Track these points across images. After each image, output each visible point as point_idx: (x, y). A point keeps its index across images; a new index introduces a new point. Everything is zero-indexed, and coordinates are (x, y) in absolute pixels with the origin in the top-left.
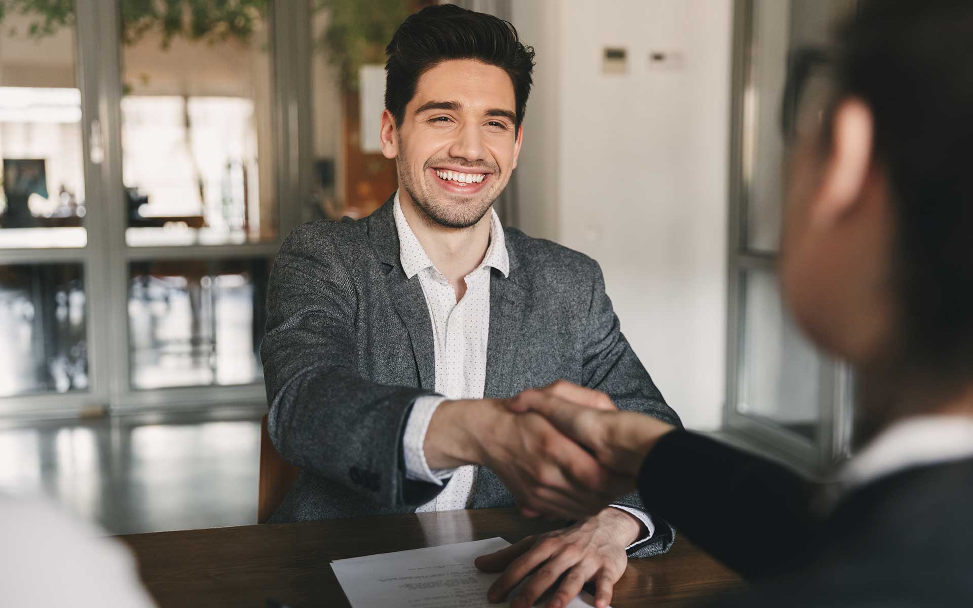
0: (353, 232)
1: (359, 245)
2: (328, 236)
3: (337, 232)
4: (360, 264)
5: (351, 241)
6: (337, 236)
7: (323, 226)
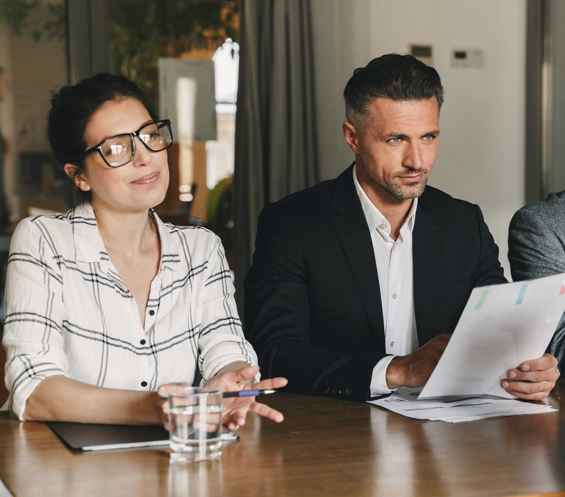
0: (553, 209)
1: (558, 217)
2: (538, 215)
3: (543, 211)
4: (561, 228)
5: (553, 215)
6: (544, 214)
7: (534, 209)
